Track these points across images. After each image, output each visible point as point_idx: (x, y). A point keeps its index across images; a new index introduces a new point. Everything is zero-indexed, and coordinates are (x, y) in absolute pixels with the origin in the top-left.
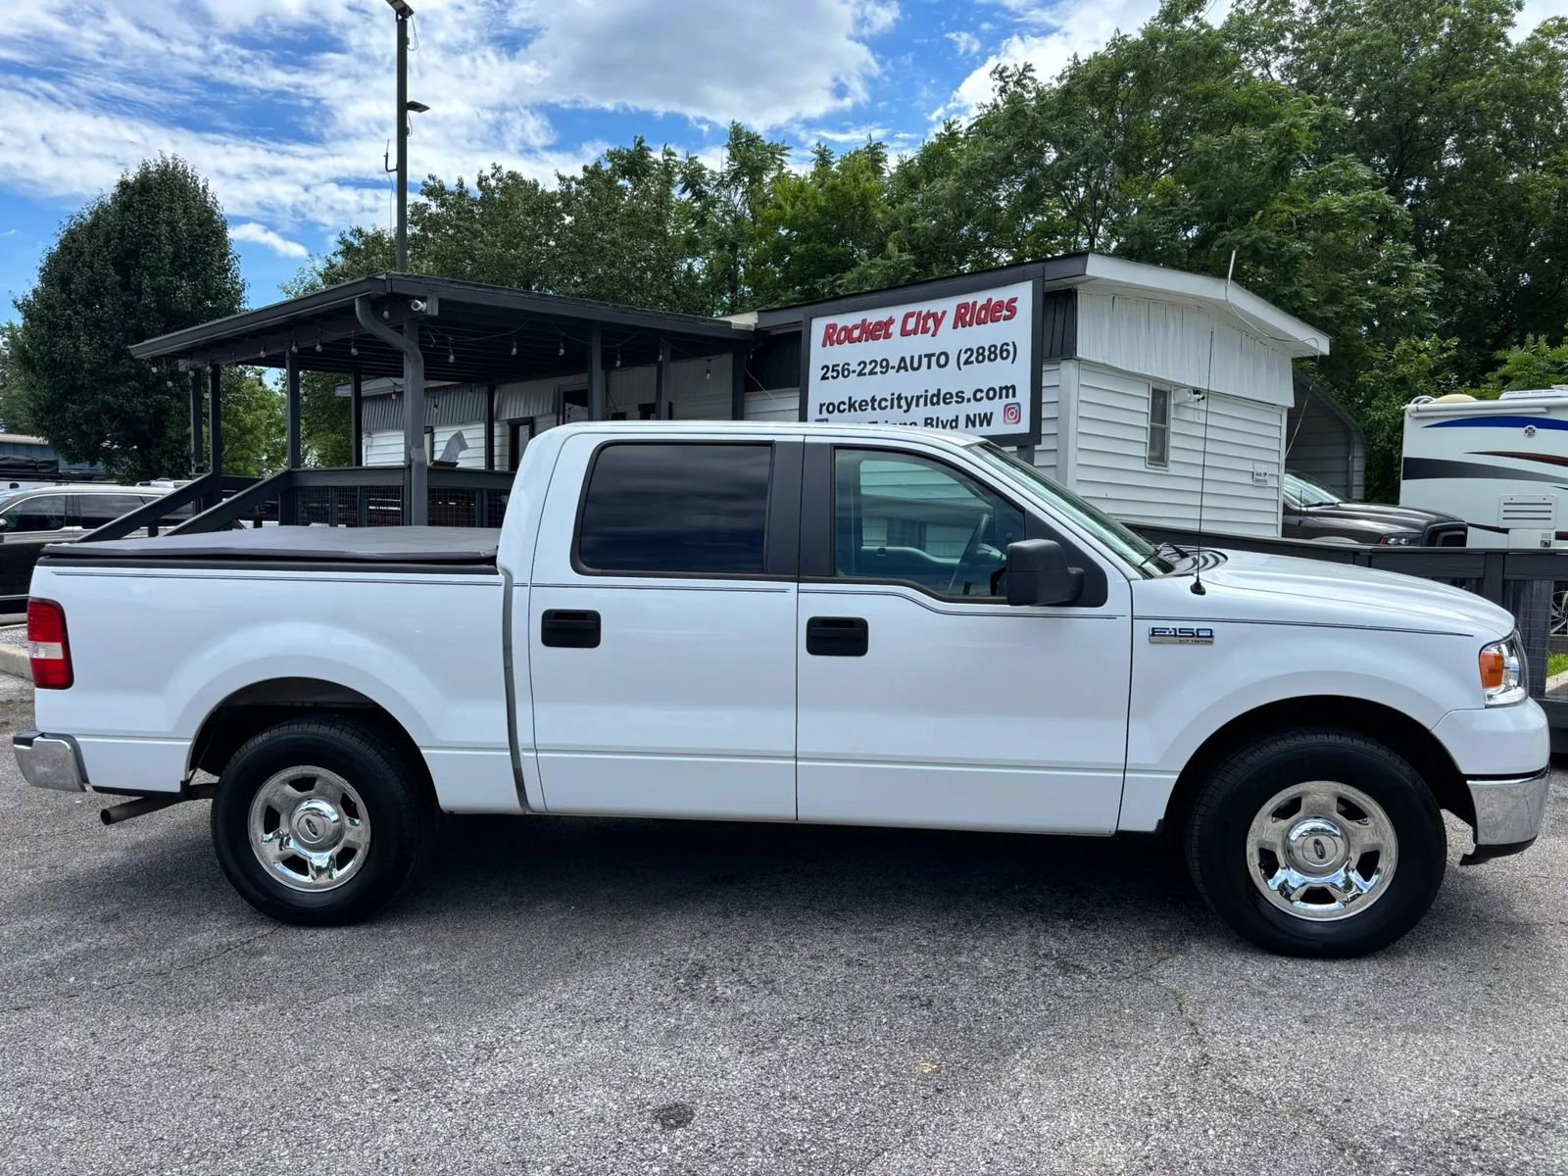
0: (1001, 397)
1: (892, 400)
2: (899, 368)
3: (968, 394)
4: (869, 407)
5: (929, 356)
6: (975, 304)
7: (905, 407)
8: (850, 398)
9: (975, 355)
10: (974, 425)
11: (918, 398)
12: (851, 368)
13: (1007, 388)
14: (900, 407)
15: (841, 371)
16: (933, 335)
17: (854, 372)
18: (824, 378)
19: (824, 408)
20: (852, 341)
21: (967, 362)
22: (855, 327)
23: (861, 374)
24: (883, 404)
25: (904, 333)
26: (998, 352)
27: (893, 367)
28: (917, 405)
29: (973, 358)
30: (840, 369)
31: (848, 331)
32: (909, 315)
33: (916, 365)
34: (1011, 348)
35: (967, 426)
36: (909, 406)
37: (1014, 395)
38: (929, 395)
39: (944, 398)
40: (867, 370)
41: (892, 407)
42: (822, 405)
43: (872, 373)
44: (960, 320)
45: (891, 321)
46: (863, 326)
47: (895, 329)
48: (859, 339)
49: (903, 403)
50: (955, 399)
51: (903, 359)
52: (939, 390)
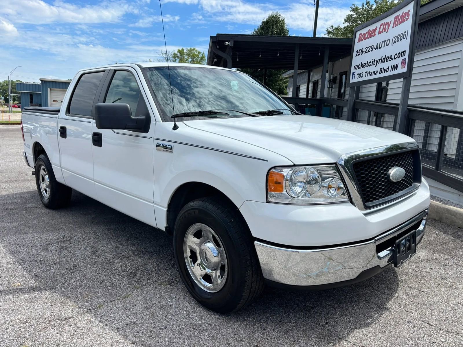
0: (401, 57)
1: (373, 61)
2: (376, 48)
3: (393, 57)
4: (366, 66)
5: (384, 41)
6: (399, 15)
7: (375, 65)
8: (362, 63)
9: (397, 38)
10: (393, 70)
11: (380, 60)
12: (363, 50)
13: (403, 52)
14: (374, 65)
15: (361, 52)
16: (387, 32)
17: (364, 52)
18: (356, 56)
19: (355, 67)
20: (365, 39)
21: (395, 42)
22: (366, 33)
23: (366, 52)
24: (370, 64)
25: (379, 33)
26: (403, 36)
27: (374, 48)
28: (379, 64)
29: (396, 41)
30: (360, 51)
31: (364, 35)
32: (381, 25)
33: (380, 46)
34: (406, 33)
35: (391, 71)
36: (377, 64)
37: (405, 56)
38: (383, 58)
39: (387, 59)
40: (367, 51)
41: (372, 65)
42: (355, 66)
43: (369, 51)
44: (395, 25)
45: (376, 28)
46: (368, 33)
47: (377, 32)
48: (367, 38)
49: (375, 62)
50: (389, 59)
51: (378, 44)
52: (385, 56)
